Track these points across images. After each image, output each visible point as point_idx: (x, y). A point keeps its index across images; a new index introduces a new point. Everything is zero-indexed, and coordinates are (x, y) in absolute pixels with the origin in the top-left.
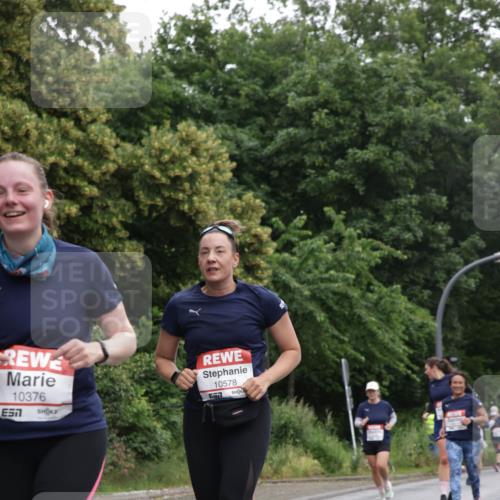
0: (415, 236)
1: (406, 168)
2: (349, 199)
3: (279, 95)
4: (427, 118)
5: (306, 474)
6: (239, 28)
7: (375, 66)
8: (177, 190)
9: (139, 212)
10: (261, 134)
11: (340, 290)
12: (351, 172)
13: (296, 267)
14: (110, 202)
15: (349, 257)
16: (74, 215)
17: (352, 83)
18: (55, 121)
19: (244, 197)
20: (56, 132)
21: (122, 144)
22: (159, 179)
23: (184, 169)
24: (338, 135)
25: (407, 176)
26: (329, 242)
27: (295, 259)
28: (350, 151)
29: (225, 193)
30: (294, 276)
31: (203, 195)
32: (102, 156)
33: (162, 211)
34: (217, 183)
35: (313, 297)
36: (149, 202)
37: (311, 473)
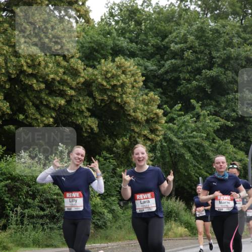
0: (237, 114)
1: (233, 80)
2: (203, 95)
3: (167, 43)
4: (244, 54)
5: (181, 236)
6: (147, 10)
7: (217, 28)
8: (114, 92)
9: (95, 103)
10: (158, 63)
11: (198, 142)
12: (204, 82)
13: (176, 130)
14: (81, 98)
15: (203, 125)
16: (62, 105)
17: (205, 36)
18: (54, 58)
19: (149, 95)
20: (53, 63)
21: (87, 68)
22: (106, 86)
23: (119, 81)
24: (197, 63)
25: (233, 84)
26: (193, 118)
27: (175, 126)
28: (204, 71)
29: (139, 93)
30: (175, 135)
31: (128, 94)
32: (77, 75)
33: (107, 103)
34: (135, 88)
35: (184, 145)
36: (100, 98)
37: (184, 236)
